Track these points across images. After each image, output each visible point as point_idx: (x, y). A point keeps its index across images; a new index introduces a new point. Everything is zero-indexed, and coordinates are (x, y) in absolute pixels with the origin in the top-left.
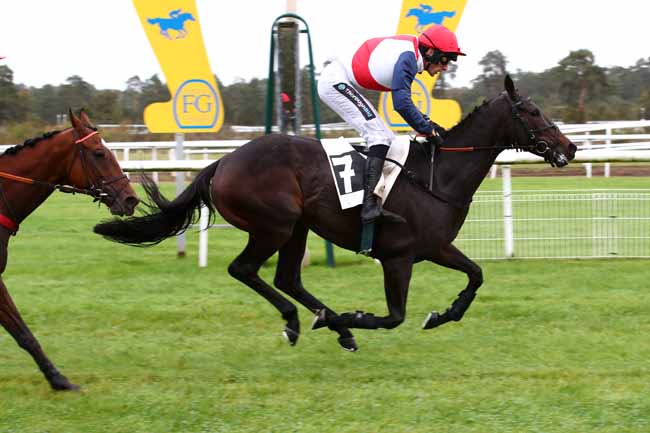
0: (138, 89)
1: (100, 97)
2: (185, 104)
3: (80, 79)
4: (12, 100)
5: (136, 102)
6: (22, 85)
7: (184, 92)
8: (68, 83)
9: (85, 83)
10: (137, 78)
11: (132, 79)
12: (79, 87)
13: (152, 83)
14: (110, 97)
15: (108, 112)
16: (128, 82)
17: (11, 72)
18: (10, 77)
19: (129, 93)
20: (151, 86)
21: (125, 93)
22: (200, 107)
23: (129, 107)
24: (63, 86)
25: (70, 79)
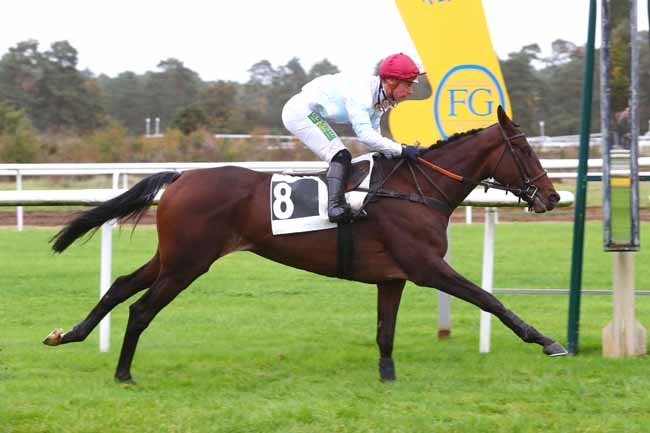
0: (266, 81)
1: (211, 91)
2: (453, 102)
3: (179, 65)
4: (75, 94)
5: (264, 101)
6: (87, 72)
7: (450, 84)
8: (161, 70)
9: (187, 70)
10: (266, 63)
11: (257, 66)
12: (178, 77)
13: (288, 71)
14: (224, 92)
15: (221, 114)
16: (252, 70)
17: (74, 52)
18: (73, 60)
19: (254, 87)
20: (287, 76)
21: (247, 86)
22: (475, 107)
23: (255, 108)
24: (152, 75)
25: (162, 64)
